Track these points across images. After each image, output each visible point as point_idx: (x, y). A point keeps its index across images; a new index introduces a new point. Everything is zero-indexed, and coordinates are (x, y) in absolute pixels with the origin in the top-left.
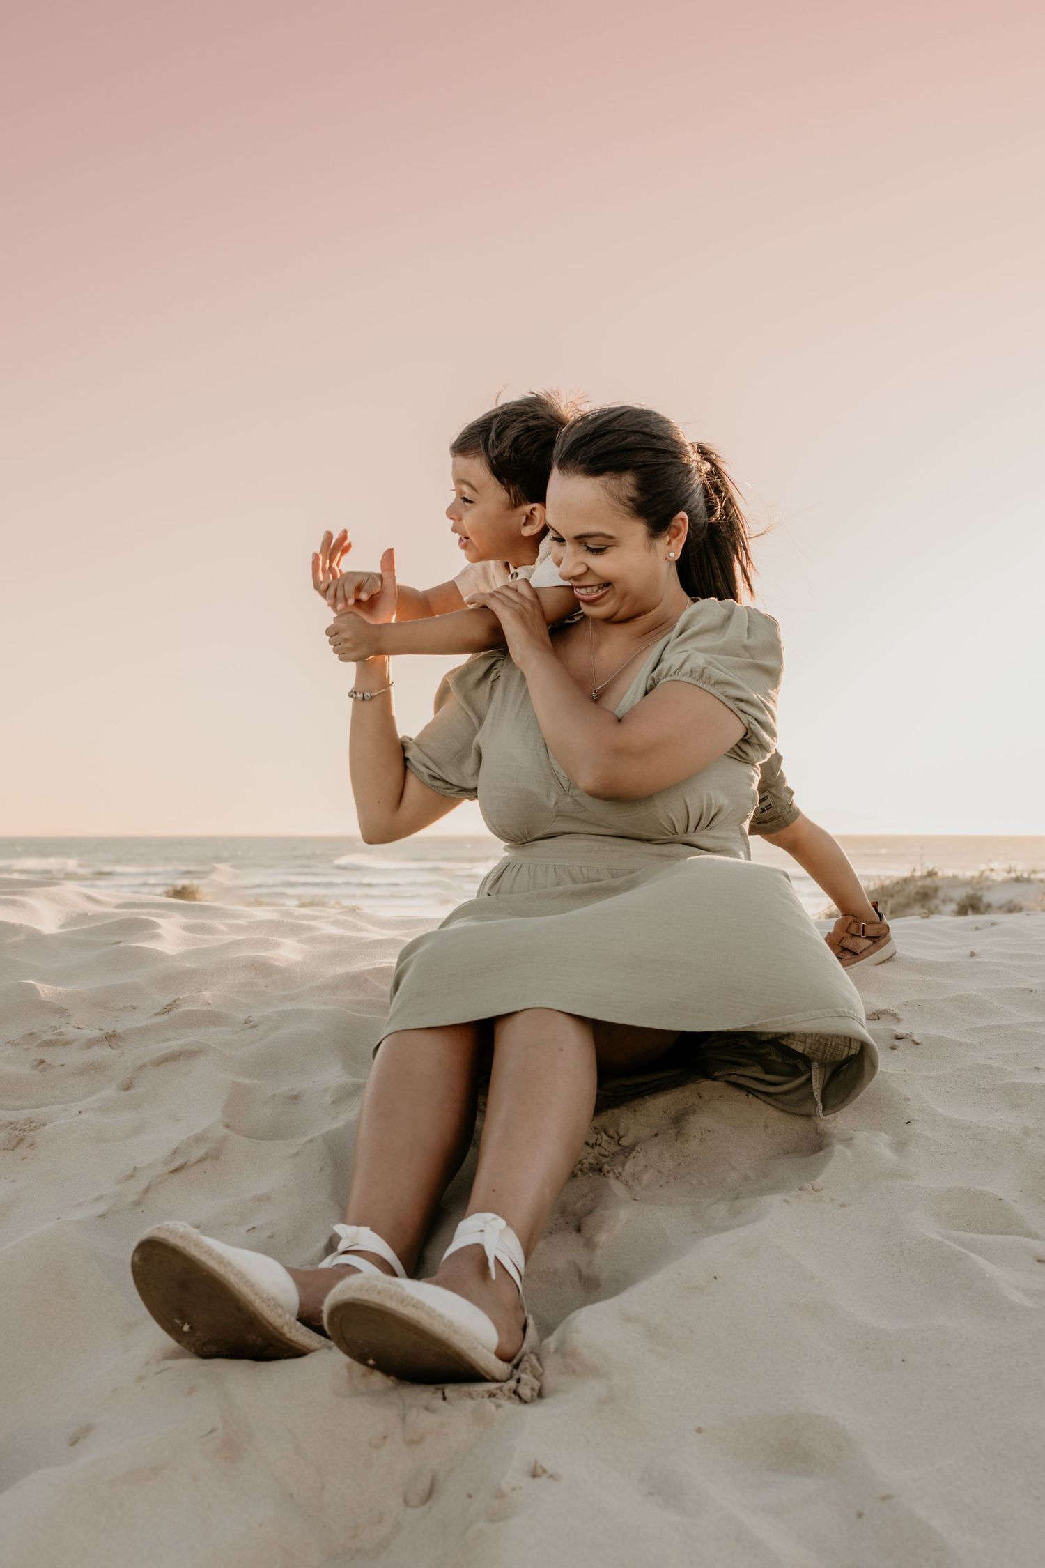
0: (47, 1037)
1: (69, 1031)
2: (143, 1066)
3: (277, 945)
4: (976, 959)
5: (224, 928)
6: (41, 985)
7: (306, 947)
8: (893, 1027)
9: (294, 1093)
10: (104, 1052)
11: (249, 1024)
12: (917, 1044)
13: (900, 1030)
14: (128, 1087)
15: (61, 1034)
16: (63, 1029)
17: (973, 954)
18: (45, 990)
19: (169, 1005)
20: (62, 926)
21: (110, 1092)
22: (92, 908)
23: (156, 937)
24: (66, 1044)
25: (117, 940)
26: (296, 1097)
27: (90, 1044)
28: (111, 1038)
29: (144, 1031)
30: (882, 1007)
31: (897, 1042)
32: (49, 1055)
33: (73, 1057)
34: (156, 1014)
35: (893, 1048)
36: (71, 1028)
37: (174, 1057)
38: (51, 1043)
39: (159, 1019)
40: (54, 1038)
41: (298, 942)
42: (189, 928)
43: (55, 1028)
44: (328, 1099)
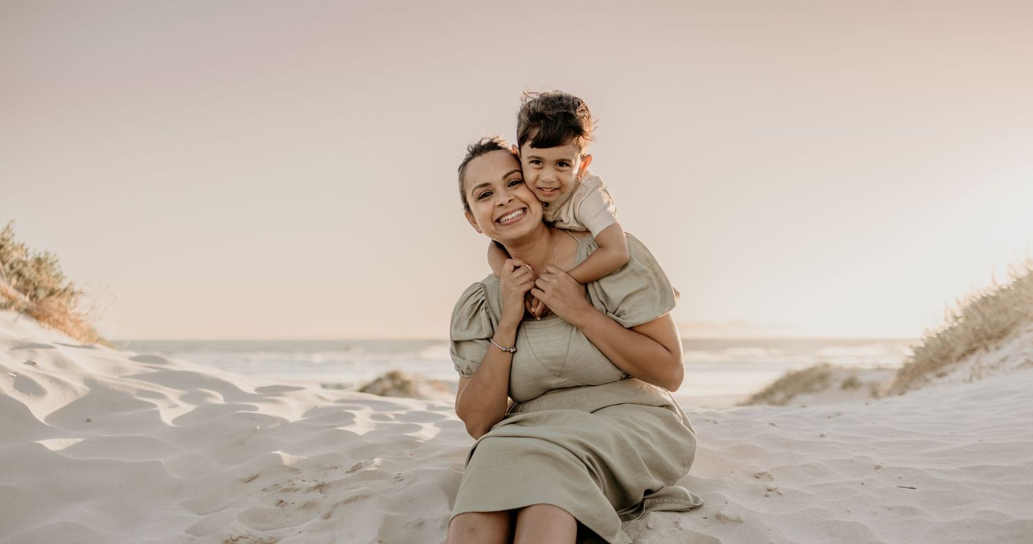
0: (286, 486)
1: (299, 483)
2: (338, 504)
3: (420, 428)
4: (823, 440)
5: (393, 417)
6: (285, 454)
7: (438, 430)
8: (767, 483)
9: (421, 521)
10: (317, 495)
11: (399, 478)
12: (780, 494)
13: (772, 485)
14: (328, 516)
15: (294, 484)
16: (295, 482)
17: (822, 436)
18: (287, 458)
19: (355, 466)
20: (303, 416)
21: (317, 520)
22: (321, 404)
23: (352, 423)
24: (296, 490)
25: (330, 425)
26: (421, 524)
27: (309, 490)
28: (320, 487)
29: (339, 483)
30: (764, 470)
31: (769, 493)
32: (286, 497)
33: (299, 498)
34: (347, 472)
35: (767, 496)
36: (299, 481)
37: (354, 499)
38: (286, 490)
39: (350, 475)
40: (289, 487)
41: (435, 426)
42: (373, 417)
43: (290, 481)
44: (439, 525)
